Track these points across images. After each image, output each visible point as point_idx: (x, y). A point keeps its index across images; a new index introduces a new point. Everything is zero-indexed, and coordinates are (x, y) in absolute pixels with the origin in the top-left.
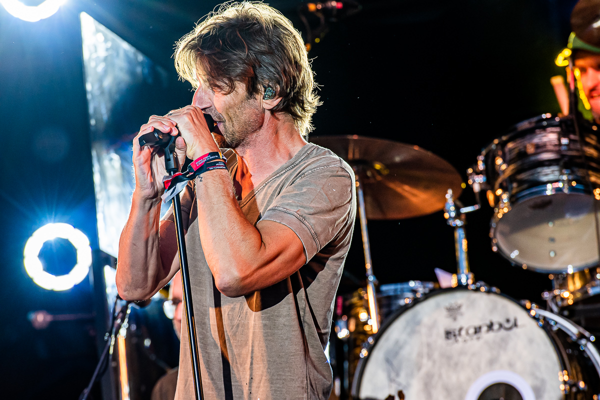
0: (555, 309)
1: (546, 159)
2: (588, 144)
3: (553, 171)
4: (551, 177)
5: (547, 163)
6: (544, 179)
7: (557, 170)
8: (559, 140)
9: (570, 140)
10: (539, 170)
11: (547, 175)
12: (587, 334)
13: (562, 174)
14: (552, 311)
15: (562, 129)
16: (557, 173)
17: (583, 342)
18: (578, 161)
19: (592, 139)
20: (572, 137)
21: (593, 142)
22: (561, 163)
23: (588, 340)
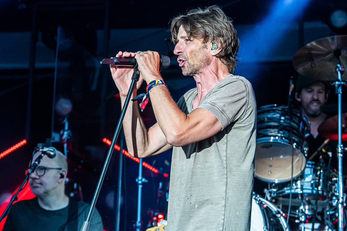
0: (269, 198)
1: (273, 125)
2: (294, 122)
3: (275, 131)
4: (273, 134)
5: (272, 127)
6: (270, 134)
7: (277, 131)
8: (280, 117)
9: (285, 118)
10: (268, 129)
11: (271, 132)
12: (282, 212)
13: (279, 133)
14: (267, 199)
15: (282, 112)
16: (276, 132)
17: (279, 215)
18: (288, 128)
19: (296, 119)
20: (287, 117)
21: (296, 121)
22: (279, 128)
23: (282, 215)
